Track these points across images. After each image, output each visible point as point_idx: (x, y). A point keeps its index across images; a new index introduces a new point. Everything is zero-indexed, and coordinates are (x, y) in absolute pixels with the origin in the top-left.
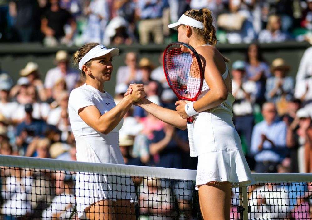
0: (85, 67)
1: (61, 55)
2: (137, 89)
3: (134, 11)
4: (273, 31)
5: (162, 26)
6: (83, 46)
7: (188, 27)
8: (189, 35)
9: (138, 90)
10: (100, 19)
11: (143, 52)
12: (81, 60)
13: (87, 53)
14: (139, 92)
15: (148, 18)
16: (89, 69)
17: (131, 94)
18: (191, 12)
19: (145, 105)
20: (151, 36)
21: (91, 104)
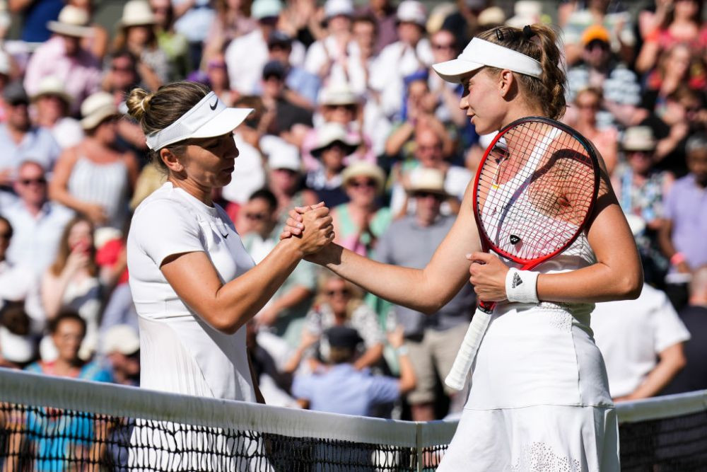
0: (169, 154)
17: (300, 236)
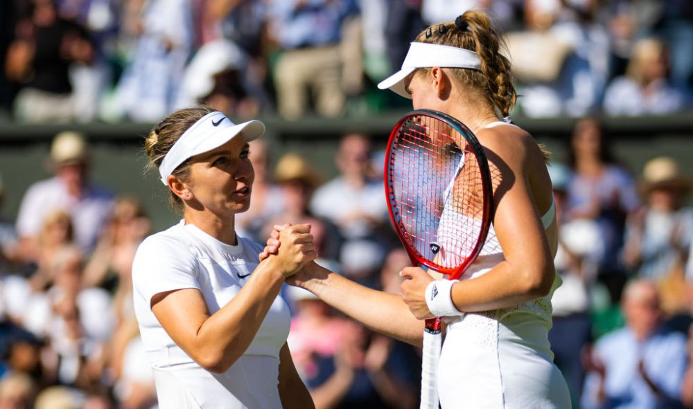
0: (176, 181)
1: (67, 147)
2: (294, 238)
3: (264, 26)
4: (645, 83)
5: (340, 67)
6: (165, 122)
7: (438, 72)
8: (444, 94)
9: (296, 242)
10: (168, 49)
11: (288, 138)
12: (163, 162)
13: (176, 140)
14: (298, 246)
15: (305, 46)
16: (185, 185)
18: (433, 31)
19: (317, 282)
20: (311, 95)
21: (188, 282)
